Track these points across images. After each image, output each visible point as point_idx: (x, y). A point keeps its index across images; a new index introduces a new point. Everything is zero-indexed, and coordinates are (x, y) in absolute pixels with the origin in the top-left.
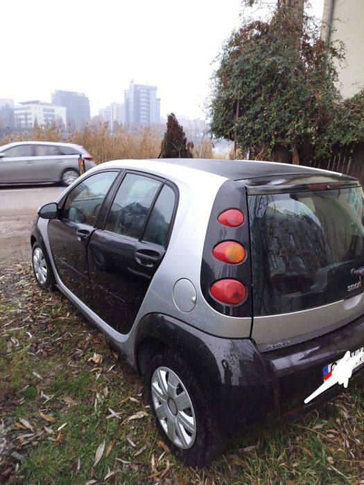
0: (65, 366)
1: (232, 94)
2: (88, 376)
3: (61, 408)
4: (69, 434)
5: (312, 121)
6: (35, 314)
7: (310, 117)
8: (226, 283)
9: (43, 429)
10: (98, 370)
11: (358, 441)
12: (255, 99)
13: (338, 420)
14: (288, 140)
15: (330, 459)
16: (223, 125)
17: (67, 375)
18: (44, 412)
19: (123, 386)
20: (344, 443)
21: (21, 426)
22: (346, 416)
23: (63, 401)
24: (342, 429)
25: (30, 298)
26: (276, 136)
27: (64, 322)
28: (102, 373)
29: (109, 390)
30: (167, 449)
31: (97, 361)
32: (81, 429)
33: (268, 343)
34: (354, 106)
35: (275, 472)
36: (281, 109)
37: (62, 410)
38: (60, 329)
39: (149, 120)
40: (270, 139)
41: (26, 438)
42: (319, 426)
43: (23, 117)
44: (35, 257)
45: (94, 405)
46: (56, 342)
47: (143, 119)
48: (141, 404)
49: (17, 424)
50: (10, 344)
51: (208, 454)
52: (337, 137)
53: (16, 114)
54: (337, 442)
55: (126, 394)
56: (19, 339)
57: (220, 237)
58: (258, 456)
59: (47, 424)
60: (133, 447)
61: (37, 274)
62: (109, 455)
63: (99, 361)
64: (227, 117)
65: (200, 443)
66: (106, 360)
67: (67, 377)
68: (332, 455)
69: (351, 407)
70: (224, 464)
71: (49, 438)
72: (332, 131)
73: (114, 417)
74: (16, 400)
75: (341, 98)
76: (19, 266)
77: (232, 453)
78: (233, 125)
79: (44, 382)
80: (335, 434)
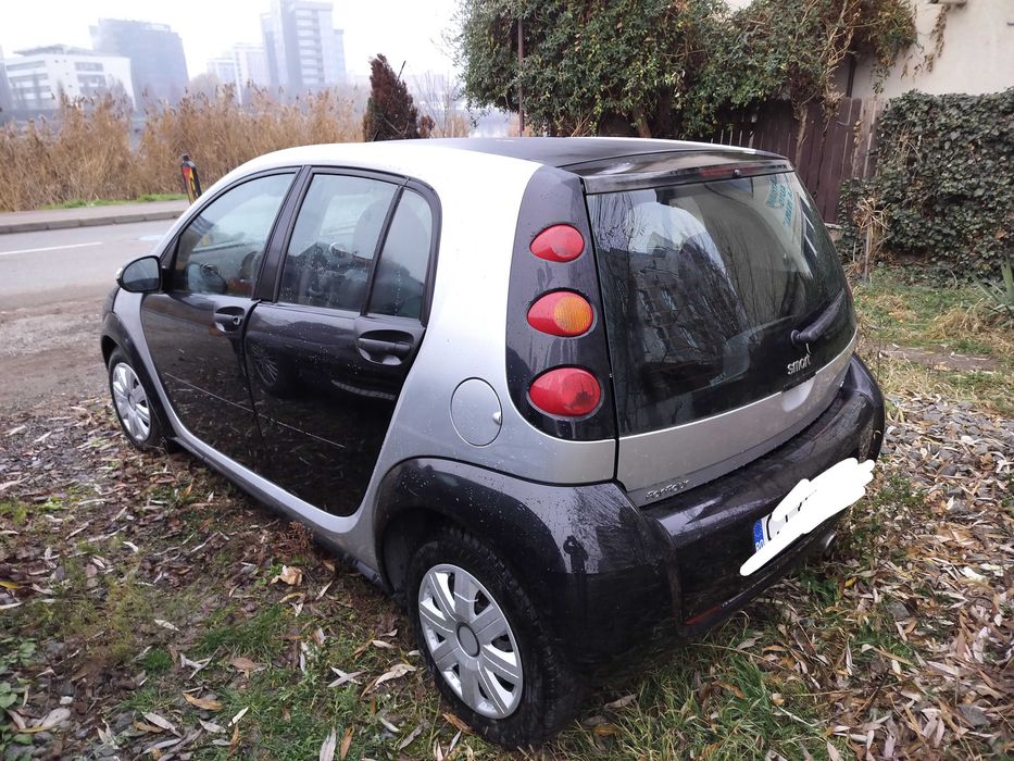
0: (224, 599)
1: (505, 7)
2: (276, 612)
3: (230, 682)
4: (257, 727)
5: (673, 60)
6: (137, 503)
7: (669, 51)
8: (560, 375)
9: (198, 726)
10: (298, 597)
11: (823, 658)
12: (554, 16)
13: (782, 628)
14: (627, 103)
15: (775, 696)
16: (491, 77)
17: (231, 615)
18: (194, 694)
19: (354, 621)
20: (797, 667)
21: (148, 728)
22: (795, 619)
23: (231, 666)
24: (790, 643)
25: (118, 473)
26: (604, 95)
27: (202, 514)
28: (305, 603)
29: (327, 632)
30: (463, 727)
31: (291, 581)
32: (281, 715)
33: (649, 488)
34: (753, 25)
35: (680, 735)
36: (609, 38)
37: (232, 685)
38: (198, 527)
39: (322, 79)
40: (592, 102)
41: (164, 750)
42: (749, 643)
43: (29, 84)
44: (117, 384)
45: (299, 666)
46: (195, 554)
47: (309, 76)
48: (397, 650)
49: (140, 725)
50: (91, 571)
51: (551, 718)
52: (724, 90)
53: (11, 79)
54: (785, 666)
55: (363, 635)
56: (111, 558)
57: (541, 285)
58: (644, 712)
59: (205, 716)
60: (394, 733)
61: (126, 422)
62: (347, 755)
63: (296, 580)
64: (500, 58)
65: (533, 698)
66: (311, 577)
67: (232, 618)
68: (778, 690)
69: (801, 602)
70: (580, 735)
71: (216, 742)
72: (714, 79)
73: (346, 683)
74: (128, 678)
75: (727, 9)
76: (80, 409)
77: (592, 715)
78: (512, 75)
79: (183, 636)
80: (780, 654)
